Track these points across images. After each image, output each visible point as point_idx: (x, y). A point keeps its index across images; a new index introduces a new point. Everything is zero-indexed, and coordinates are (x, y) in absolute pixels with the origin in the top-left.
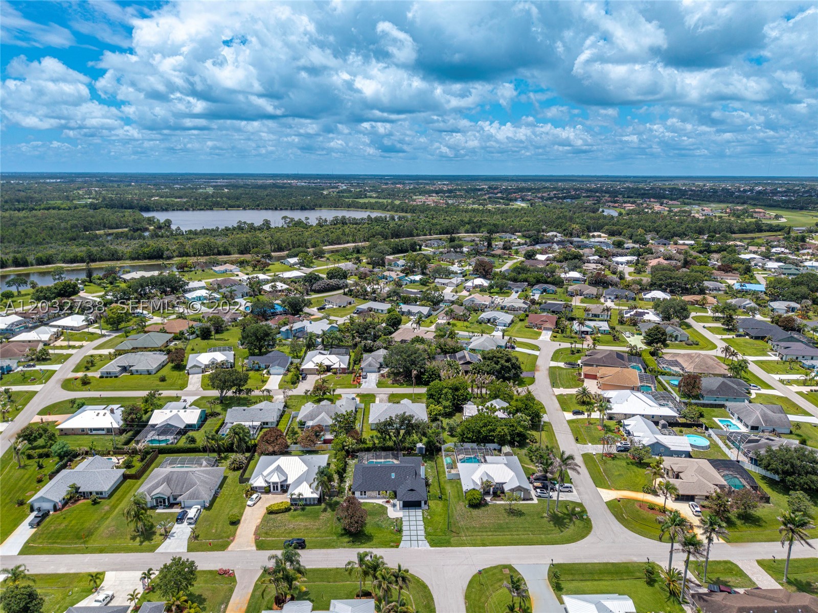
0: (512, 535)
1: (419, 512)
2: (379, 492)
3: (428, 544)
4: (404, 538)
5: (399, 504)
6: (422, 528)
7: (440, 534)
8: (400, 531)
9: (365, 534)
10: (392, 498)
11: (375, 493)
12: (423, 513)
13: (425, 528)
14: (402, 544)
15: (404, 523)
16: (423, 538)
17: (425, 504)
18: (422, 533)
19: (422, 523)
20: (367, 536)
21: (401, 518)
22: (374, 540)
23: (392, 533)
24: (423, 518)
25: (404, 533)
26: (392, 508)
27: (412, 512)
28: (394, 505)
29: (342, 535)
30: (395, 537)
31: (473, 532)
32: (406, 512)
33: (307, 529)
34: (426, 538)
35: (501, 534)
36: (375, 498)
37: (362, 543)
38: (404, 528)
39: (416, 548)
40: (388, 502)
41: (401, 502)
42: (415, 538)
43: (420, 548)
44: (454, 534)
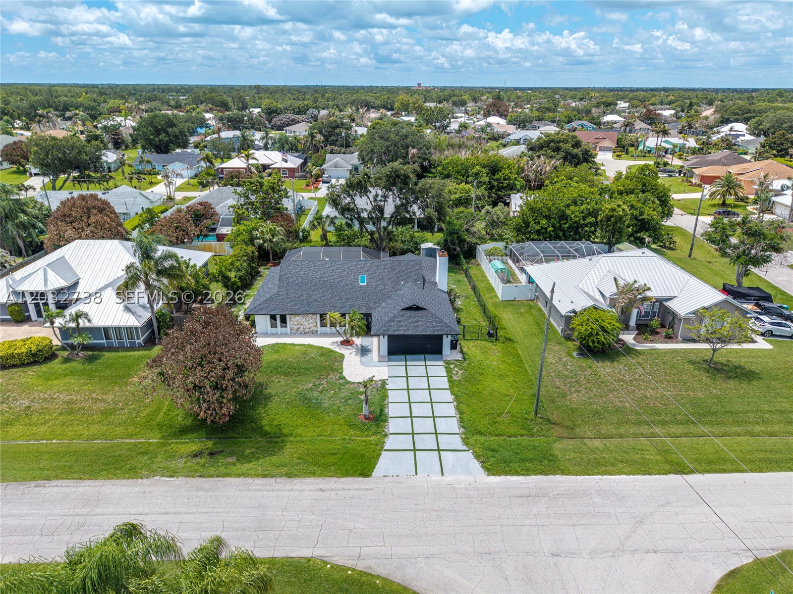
0: (752, 434)
1: (437, 369)
2: (322, 317)
3: (476, 465)
4: (390, 443)
5: (377, 344)
6: (451, 410)
7: (512, 430)
8: (378, 418)
9: (259, 430)
10: (358, 335)
11: (311, 322)
12: (449, 371)
13: (460, 412)
14: (385, 464)
15: (392, 396)
16: (456, 442)
17: (453, 346)
18: (453, 425)
19: (448, 396)
20: (265, 434)
21: (384, 382)
22: (289, 449)
23: (351, 425)
24: (451, 381)
25: (393, 426)
26: (358, 358)
27: (417, 367)
28: (364, 351)
29: (183, 431)
30: (359, 440)
31: (619, 424)
32: (398, 367)
33: (71, 412)
34: (465, 441)
35: (716, 430)
36: (314, 333)
37: (243, 458)
38: (392, 410)
39: (436, 477)
40: (346, 343)
41: (384, 341)
42: (428, 442)
43: (448, 478)
44: (557, 431)
